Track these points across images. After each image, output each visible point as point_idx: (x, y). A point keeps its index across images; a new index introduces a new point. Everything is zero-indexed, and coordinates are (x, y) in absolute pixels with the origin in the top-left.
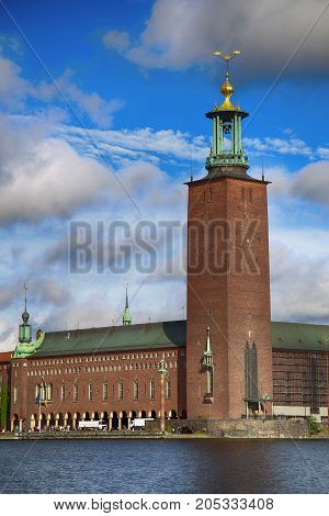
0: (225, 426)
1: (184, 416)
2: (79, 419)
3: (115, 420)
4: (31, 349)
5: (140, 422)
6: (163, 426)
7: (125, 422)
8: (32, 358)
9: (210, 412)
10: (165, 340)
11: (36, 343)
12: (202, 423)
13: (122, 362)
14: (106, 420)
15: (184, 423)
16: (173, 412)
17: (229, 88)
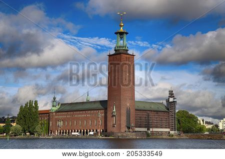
0: (119, 135)
1: (106, 131)
2: (72, 132)
3: (84, 132)
4: (56, 109)
5: (92, 133)
6: (99, 134)
7: (87, 133)
8: (57, 112)
9: (115, 130)
10: (101, 107)
11: (58, 107)
12: (112, 134)
13: (86, 114)
14: (81, 132)
15: (106, 134)
16: (103, 130)
17: (122, 25)
